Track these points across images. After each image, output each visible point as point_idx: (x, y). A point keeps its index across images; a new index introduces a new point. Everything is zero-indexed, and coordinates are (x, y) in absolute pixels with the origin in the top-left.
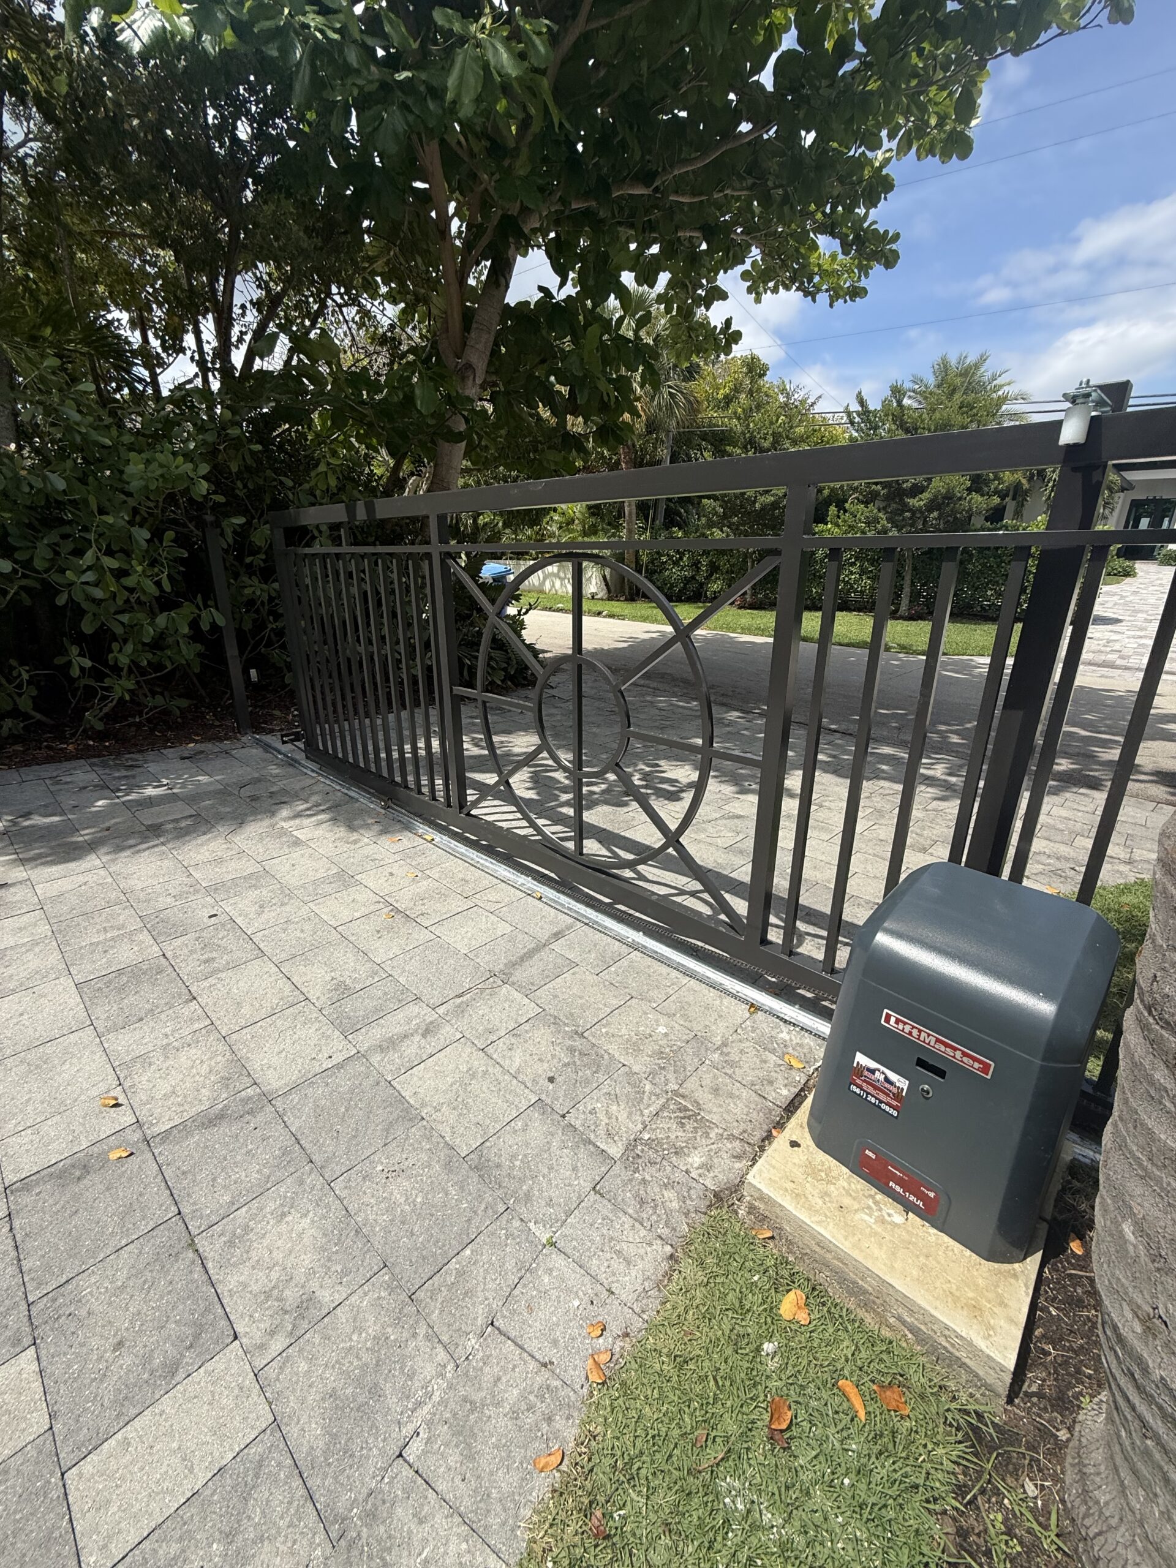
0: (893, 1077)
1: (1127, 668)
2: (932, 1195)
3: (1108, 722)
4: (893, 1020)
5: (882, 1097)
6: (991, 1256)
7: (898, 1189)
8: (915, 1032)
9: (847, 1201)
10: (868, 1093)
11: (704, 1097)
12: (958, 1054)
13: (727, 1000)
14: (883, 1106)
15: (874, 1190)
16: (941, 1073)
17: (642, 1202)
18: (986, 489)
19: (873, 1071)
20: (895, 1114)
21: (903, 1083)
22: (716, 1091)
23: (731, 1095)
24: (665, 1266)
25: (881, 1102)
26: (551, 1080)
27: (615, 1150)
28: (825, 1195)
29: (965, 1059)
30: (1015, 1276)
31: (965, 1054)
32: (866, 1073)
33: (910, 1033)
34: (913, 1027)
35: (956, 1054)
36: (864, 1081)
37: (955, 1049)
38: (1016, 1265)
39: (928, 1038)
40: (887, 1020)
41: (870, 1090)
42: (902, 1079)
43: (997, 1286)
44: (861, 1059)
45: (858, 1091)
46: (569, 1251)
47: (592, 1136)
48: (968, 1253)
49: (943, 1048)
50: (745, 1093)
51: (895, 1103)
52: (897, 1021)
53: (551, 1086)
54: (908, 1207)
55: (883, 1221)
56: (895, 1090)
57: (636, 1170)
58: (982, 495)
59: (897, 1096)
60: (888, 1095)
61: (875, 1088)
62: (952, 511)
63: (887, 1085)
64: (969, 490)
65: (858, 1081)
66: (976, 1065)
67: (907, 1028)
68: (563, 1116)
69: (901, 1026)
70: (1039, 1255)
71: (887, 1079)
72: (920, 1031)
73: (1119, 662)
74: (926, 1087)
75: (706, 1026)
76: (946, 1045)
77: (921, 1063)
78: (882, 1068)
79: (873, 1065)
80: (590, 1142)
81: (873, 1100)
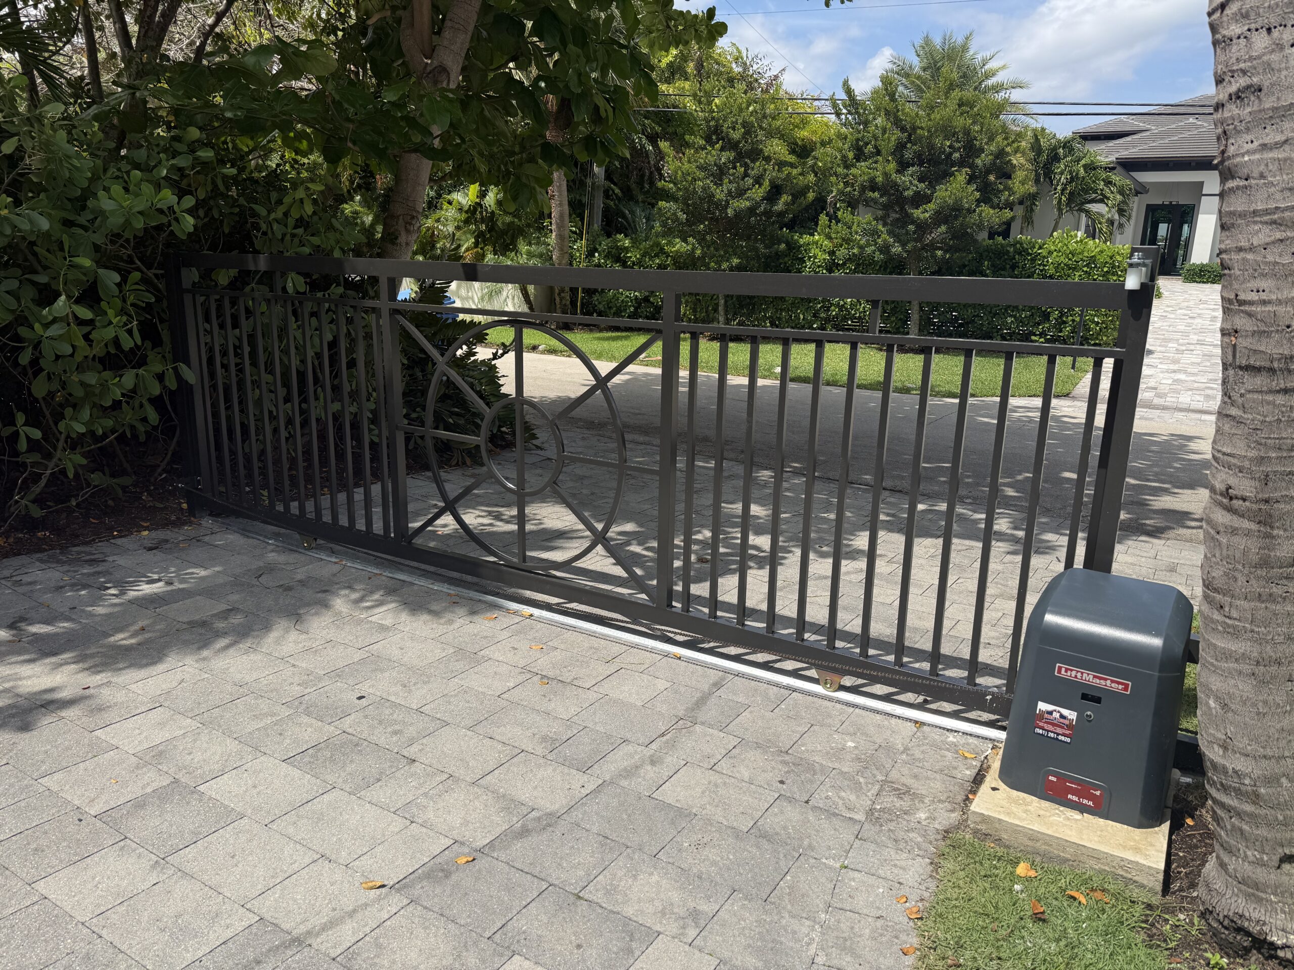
0: (1066, 712)
1: (1164, 408)
2: (1098, 793)
3: (1155, 469)
4: (1063, 670)
5: (1059, 730)
6: (1140, 826)
7: (1075, 798)
8: (1079, 675)
9: (1041, 813)
10: (1048, 731)
11: (910, 781)
12: (1108, 682)
13: (894, 721)
14: (1060, 738)
15: (1057, 806)
16: (1098, 700)
17: (896, 841)
18: (996, 200)
19: (1050, 713)
20: (1068, 740)
21: (1071, 715)
22: (916, 777)
23: (927, 778)
24: (930, 868)
25: (1058, 734)
26: (782, 782)
27: (860, 817)
28: (1026, 811)
29: (1113, 685)
30: (1156, 833)
31: (1112, 681)
32: (1046, 716)
33: (1076, 677)
34: (1078, 672)
35: (1109, 684)
36: (1046, 722)
37: (1106, 679)
38: (1156, 829)
39: (1088, 677)
40: (1059, 672)
41: (1050, 728)
42: (1072, 712)
43: (1146, 838)
44: (1042, 706)
45: (1040, 731)
46: (859, 867)
47: (836, 811)
48: (1126, 826)
49: (1098, 681)
50: (938, 776)
51: (1068, 732)
52: (1066, 671)
53: (784, 787)
54: (1083, 809)
55: (1069, 819)
56: (1067, 722)
57: (881, 825)
58: (993, 207)
59: (1070, 727)
60: (1063, 728)
61: (1054, 725)
62: (962, 225)
63: (1062, 720)
64: (978, 201)
65: (1041, 724)
66: (1120, 687)
67: (1074, 673)
68: (807, 802)
69: (1069, 674)
70: (1168, 823)
71: (1062, 716)
72: (1082, 673)
73: (1157, 401)
74: (1089, 713)
75: (886, 739)
76: (1100, 678)
77: (1085, 697)
78: (1058, 708)
79: (1050, 707)
80: (838, 815)
81: (1052, 735)
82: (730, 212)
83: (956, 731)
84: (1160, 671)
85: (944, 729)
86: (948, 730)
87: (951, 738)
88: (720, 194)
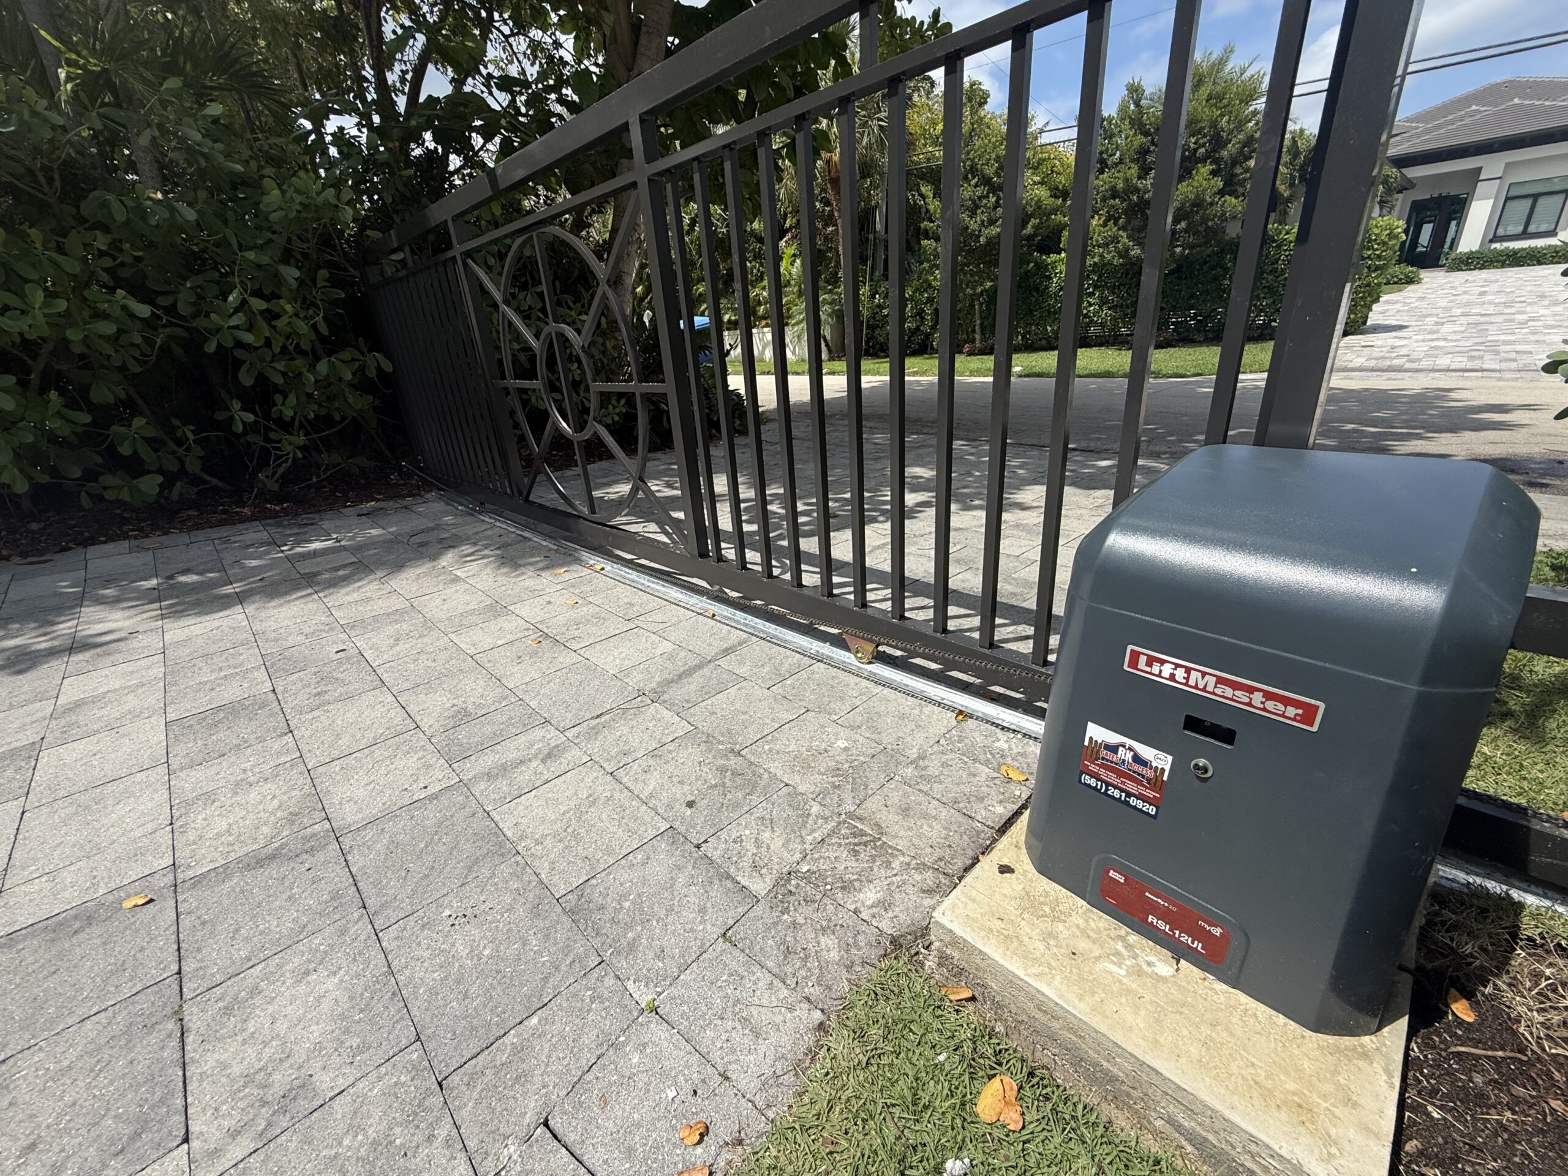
0: (1147, 752)
1: (1417, 371)
2: (1217, 931)
3: (1403, 417)
4: (1143, 660)
5: (1130, 786)
6: (1321, 1024)
7: (1161, 925)
8: (1180, 674)
9: (1082, 945)
10: (1108, 784)
11: (889, 818)
12: (1257, 698)
13: (929, 709)
14: (1133, 801)
15: (1124, 930)
16: (1227, 736)
17: (788, 952)
19: (1114, 749)
20: (1152, 810)
21: (1161, 761)
22: (905, 811)
23: (925, 816)
25: (1129, 795)
26: (690, 804)
27: (760, 887)
28: (1049, 936)
29: (1270, 705)
30: (1365, 1056)
31: (1269, 696)
32: (1103, 752)
33: (1172, 677)
34: (1177, 666)
35: (1253, 699)
36: (1102, 766)
37: (1251, 690)
38: (1366, 1039)
39: (1203, 680)
40: (1134, 663)
41: (1112, 778)
42: (1162, 755)
43: (1335, 1073)
44: (1096, 733)
45: (1092, 782)
46: (673, 1018)
47: (732, 870)
48: (1281, 1019)
49: (1229, 692)
50: (944, 813)
51: (1151, 794)
52: (1150, 661)
53: (689, 812)
54: (1180, 952)
55: (1140, 973)
56: (1150, 774)
57: (786, 911)
58: (1237, 198)
59: (1156, 783)
60: (1140, 783)
61: (1120, 774)
62: (1202, 218)
63: (1137, 767)
64: (1222, 193)
65: (1093, 768)
66: (1291, 711)
67: (1167, 670)
68: (698, 847)
69: (1156, 669)
70: (1403, 1024)
71: (1137, 759)
72: (1188, 670)
73: (1408, 366)
74: (1202, 762)
75: (899, 738)
76: (1235, 686)
77: (1192, 724)
78: (1129, 742)
79: (1113, 738)
80: (729, 876)
81: (1117, 793)
82: (982, 240)
83: (1014, 731)
84: (1425, 681)
85: (997, 726)
86: (1003, 728)
87: (1003, 742)
88: (973, 226)
